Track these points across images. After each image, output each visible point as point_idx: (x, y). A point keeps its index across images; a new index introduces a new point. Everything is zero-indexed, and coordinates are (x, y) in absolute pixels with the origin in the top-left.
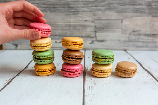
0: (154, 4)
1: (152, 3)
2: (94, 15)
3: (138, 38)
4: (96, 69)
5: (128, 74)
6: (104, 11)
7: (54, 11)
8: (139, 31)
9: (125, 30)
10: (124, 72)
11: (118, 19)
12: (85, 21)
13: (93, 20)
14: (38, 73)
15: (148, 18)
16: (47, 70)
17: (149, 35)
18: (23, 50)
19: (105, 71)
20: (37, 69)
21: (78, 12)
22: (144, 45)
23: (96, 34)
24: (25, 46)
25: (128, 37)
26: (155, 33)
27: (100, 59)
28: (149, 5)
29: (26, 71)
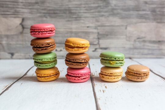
0: (158, 10)
1: (156, 9)
2: (97, 21)
3: (144, 46)
4: (106, 73)
5: (141, 78)
6: (108, 17)
7: (55, 17)
8: (144, 37)
9: (130, 37)
10: (135, 75)
11: (122, 26)
12: (88, 27)
13: (95, 26)
14: (40, 78)
15: (153, 24)
16: (51, 74)
17: (154, 42)
18: (20, 59)
19: (115, 74)
20: (40, 74)
21: (80, 17)
22: (150, 52)
23: (99, 41)
24: (22, 54)
25: (133, 45)
26: (161, 40)
27: (114, 61)
28: (153, 11)
29: (26, 78)
